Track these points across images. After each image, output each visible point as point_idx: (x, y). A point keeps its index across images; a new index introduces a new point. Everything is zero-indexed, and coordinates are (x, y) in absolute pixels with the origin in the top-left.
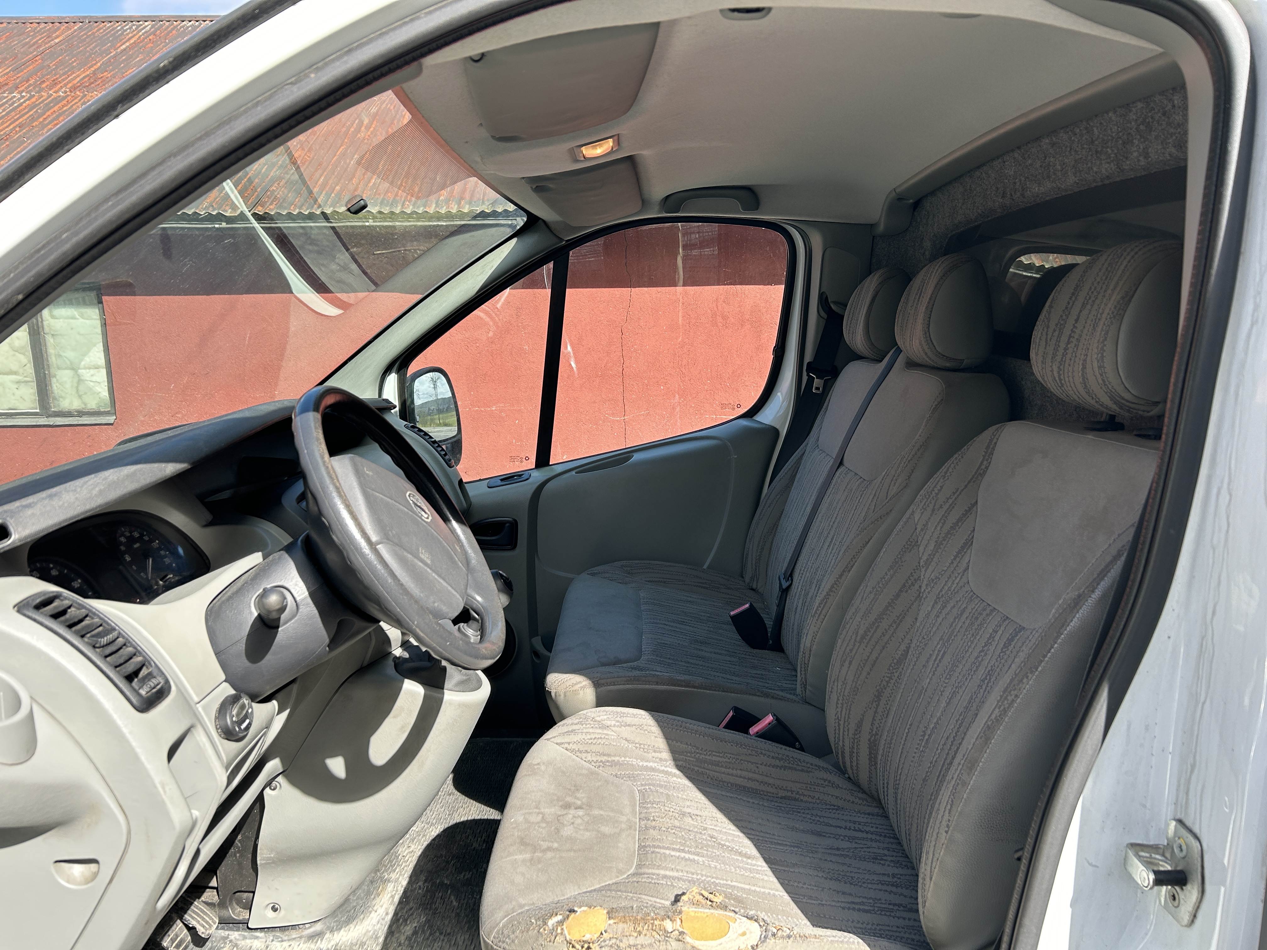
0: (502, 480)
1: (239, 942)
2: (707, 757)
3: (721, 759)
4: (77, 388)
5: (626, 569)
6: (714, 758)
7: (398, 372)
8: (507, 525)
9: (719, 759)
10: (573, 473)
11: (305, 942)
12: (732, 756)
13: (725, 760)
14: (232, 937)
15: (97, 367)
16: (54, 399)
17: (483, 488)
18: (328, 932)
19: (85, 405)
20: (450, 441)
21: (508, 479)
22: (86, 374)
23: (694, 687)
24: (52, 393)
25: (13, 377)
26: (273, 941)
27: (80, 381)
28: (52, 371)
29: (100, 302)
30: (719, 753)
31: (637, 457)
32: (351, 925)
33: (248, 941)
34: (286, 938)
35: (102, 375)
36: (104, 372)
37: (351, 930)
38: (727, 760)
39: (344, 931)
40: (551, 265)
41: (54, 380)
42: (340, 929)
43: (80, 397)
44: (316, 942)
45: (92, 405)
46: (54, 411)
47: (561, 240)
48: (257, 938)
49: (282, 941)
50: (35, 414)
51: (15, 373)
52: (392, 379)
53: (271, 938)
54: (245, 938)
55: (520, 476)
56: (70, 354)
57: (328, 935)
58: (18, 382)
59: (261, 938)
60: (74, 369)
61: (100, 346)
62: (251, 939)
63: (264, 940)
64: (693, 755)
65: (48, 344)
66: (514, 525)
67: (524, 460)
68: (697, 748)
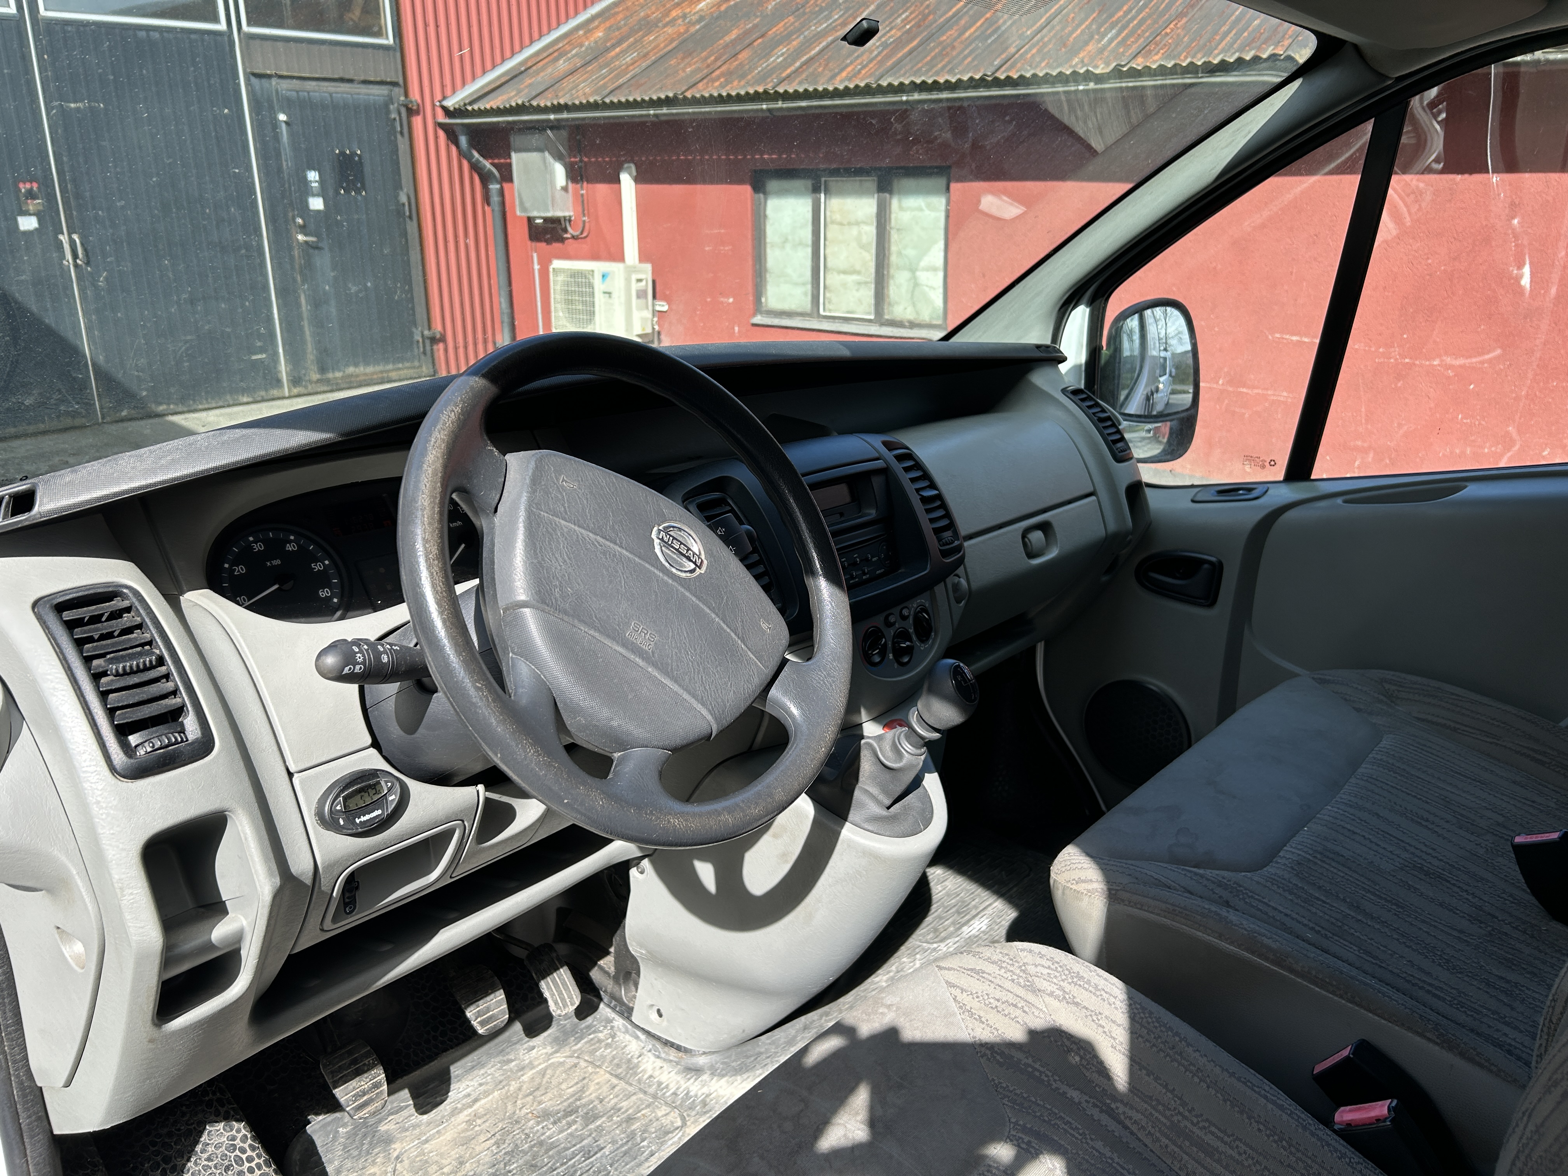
0: (1221, 492)
1: (618, 1033)
2: (1195, 1129)
3: (1222, 1147)
4: (913, 292)
5: (1387, 686)
6: (1208, 1138)
7: (1090, 303)
8: (1206, 566)
9: (1218, 1144)
10: (1339, 501)
11: (678, 1073)
12: (1249, 1151)
13: (1230, 1152)
14: (615, 1024)
15: (935, 269)
16: (889, 304)
17: (1183, 503)
18: (709, 1072)
19: (917, 313)
20: (1178, 416)
21: (1229, 492)
22: (922, 276)
23: (1291, 970)
24: (888, 297)
25: (855, 277)
26: (650, 1051)
27: (916, 285)
28: (892, 271)
29: (948, 189)
30: (1224, 1132)
31: (1472, 491)
32: (739, 1078)
33: (628, 1037)
34: (663, 1055)
35: (937, 279)
36: (941, 274)
37: (736, 1084)
38: (1234, 1154)
39: (728, 1082)
40: (1368, 127)
41: (891, 282)
42: (723, 1076)
43: (914, 305)
44: (689, 1079)
45: (925, 316)
46: (887, 320)
47: (1384, 77)
48: (637, 1038)
49: (658, 1057)
50: (870, 321)
51: (858, 273)
52: (1080, 316)
53: (650, 1046)
54: (627, 1031)
55: (1250, 490)
56: (911, 252)
57: (705, 1077)
58: (859, 283)
59: (641, 1041)
60: (913, 270)
61: (941, 244)
62: (632, 1036)
63: (643, 1045)
64: (1168, 1113)
65: (893, 240)
66: (1217, 569)
67: (1267, 464)
68: (1184, 1104)
